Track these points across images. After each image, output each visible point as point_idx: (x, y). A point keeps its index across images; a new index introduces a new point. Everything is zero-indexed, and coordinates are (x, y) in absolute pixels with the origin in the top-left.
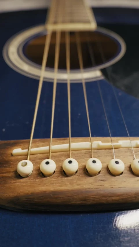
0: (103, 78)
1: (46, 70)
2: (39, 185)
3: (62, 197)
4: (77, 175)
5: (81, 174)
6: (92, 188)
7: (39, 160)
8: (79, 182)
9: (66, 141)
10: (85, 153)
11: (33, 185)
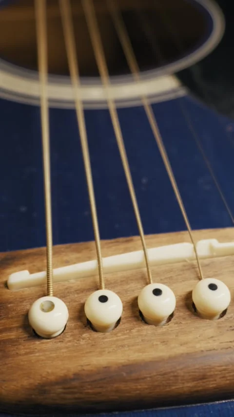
0: (182, 92)
1: (50, 81)
2: (90, 352)
3: (150, 377)
4: (175, 321)
5: (184, 319)
6: (215, 347)
7: (76, 296)
8: (183, 338)
9: (130, 245)
10: (183, 270)
11: (75, 354)
